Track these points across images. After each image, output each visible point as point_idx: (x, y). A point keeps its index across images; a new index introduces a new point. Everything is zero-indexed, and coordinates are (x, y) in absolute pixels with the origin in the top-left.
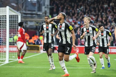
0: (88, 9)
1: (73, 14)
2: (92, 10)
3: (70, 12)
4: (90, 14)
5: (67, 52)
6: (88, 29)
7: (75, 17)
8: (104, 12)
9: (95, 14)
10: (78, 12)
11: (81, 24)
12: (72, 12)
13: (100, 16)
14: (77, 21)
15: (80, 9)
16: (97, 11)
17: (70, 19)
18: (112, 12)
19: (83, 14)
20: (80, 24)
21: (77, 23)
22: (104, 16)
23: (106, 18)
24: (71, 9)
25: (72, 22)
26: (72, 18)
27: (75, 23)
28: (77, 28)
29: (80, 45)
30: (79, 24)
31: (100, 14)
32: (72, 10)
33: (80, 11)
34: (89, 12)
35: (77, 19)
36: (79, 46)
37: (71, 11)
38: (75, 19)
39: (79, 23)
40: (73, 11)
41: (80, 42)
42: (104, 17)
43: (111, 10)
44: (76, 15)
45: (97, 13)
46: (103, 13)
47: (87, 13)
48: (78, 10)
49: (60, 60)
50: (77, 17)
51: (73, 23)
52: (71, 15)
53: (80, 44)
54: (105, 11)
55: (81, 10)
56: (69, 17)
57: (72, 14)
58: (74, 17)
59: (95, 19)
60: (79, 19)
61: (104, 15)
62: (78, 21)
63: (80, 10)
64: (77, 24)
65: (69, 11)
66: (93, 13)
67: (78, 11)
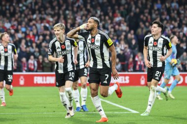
0: (40, 4)
1: (13, 14)
2: (48, 5)
3: (6, 9)
4: (43, 12)
5: (106, 82)
6: (64, 44)
7: (16, 20)
8: (68, 10)
9: (53, 13)
10: (21, 10)
11: (28, 32)
12: (9, 10)
13: (62, 17)
14: (19, 27)
15: (25, 3)
16: (57, 8)
17: (7, 22)
18: (84, 9)
19: (30, 13)
20: (25, 33)
21: (21, 30)
22: (69, 17)
23: (72, 19)
24: (8, 5)
25: (11, 28)
26: (10, 22)
27: (17, 31)
28: (20, 40)
29: (26, 71)
30: (23, 33)
31: (61, 12)
32: (10, 6)
33: (24, 8)
34: (42, 9)
35: (20, 23)
36: (24, 73)
37: (8, 7)
38: (16, 23)
39: (24, 30)
40: (12, 9)
41: (26, 65)
42: (70, 19)
43: (82, 6)
44: (17, 16)
45: (56, 11)
46: (67, 12)
47: (37, 12)
48: (21, 5)
49: (94, 95)
50: (19, 20)
51: (13, 31)
52: (8, 15)
53: (26, 69)
54: (70, 8)
55: (27, 7)
56: (5, 19)
57: (10, 13)
58: (13, 19)
59: (52, 22)
60: (24, 23)
61: (68, 14)
62: (22, 27)
63: (24, 5)
64: (20, 32)
65: (4, 8)
66: (49, 11)
67: (21, 7)
